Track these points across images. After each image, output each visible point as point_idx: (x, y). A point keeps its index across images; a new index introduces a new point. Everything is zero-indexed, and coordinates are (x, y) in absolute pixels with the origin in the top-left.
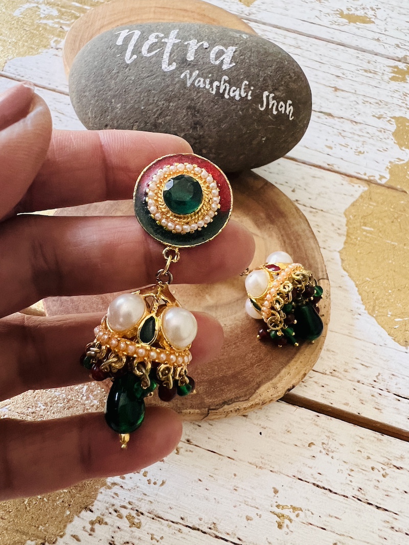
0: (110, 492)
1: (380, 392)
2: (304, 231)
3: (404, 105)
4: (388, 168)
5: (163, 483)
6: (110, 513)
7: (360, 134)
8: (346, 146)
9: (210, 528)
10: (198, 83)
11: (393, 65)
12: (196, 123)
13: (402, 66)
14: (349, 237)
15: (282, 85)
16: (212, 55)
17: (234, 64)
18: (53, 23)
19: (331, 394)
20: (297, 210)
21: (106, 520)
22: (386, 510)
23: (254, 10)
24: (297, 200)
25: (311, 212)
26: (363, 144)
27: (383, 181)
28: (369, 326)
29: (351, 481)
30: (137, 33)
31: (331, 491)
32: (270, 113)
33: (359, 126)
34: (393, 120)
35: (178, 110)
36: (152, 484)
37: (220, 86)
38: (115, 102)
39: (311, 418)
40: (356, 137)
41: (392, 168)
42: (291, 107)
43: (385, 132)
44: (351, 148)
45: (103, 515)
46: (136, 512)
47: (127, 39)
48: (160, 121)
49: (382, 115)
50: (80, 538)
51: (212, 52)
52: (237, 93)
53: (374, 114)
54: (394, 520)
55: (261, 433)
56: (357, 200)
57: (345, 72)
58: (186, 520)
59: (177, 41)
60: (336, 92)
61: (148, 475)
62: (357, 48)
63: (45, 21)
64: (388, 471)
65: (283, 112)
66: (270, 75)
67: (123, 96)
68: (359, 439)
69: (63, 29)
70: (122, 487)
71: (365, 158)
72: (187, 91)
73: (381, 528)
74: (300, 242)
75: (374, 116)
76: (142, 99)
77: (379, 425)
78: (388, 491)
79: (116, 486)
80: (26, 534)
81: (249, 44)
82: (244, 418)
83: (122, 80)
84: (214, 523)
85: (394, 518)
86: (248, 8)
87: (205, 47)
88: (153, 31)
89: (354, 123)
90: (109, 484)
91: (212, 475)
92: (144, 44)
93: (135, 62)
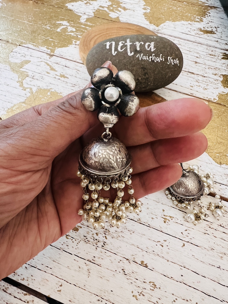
3: (227, 69)
4: (218, 95)
11: (223, 52)
18: (74, 34)
23: (160, 28)
26: (207, 86)
27: (215, 101)
33: (206, 78)
34: (222, 76)
40: (204, 83)
43: (217, 81)
44: (202, 87)
49: (216, 74)
51: (146, 45)
53: (213, 73)
57: (201, 55)
59: (131, 44)
60: (196, 64)
62: (207, 45)
63: (70, 33)
69: (78, 36)
71: (207, 91)
73: (205, 227)
84: (139, 219)
85: (211, 224)
86: (157, 28)
87: (142, 44)
89: (204, 77)
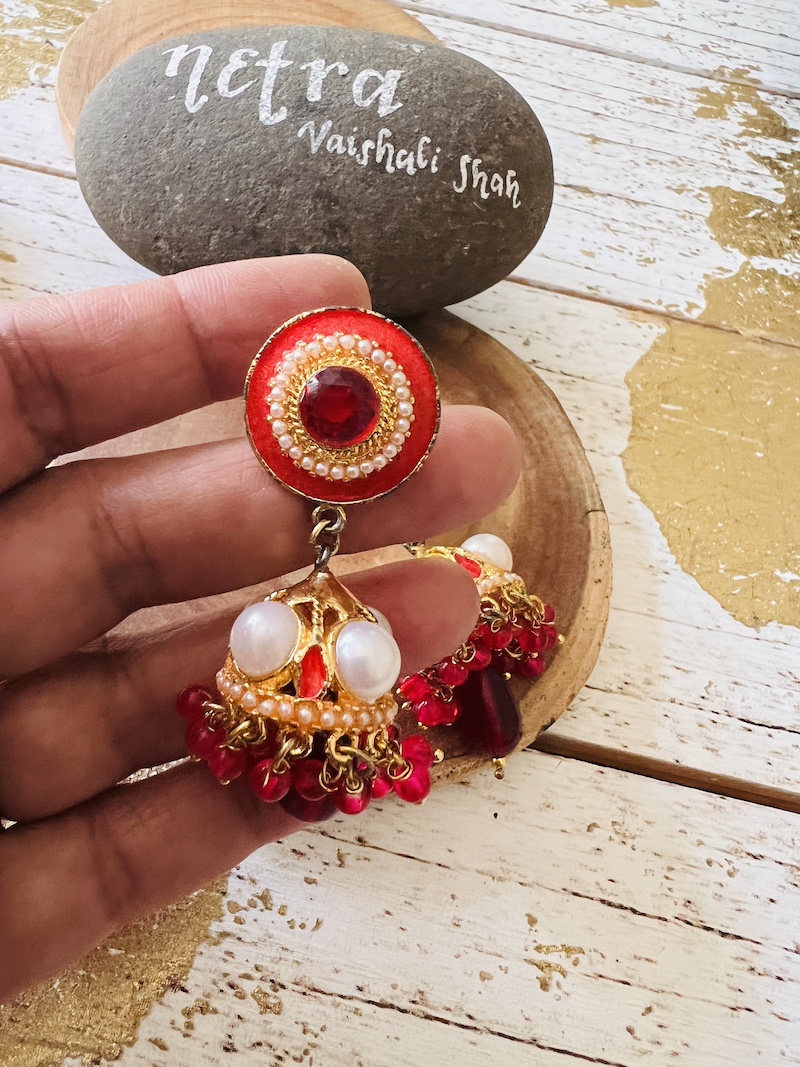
0: (218, 951)
1: (714, 717)
2: (551, 421)
3: (724, 163)
4: (701, 287)
5: (318, 923)
6: (222, 991)
7: (646, 224)
8: (621, 249)
9: (414, 1002)
10: (332, 145)
11: (699, 86)
12: (333, 225)
13: (716, 87)
14: (638, 425)
15: (495, 141)
16: (357, 89)
17: (401, 105)
18: (31, 34)
19: (624, 728)
20: (535, 381)
21: (214, 1003)
22: (739, 938)
24: (534, 361)
25: (562, 382)
26: (652, 245)
27: (695, 314)
28: (684, 594)
29: (670, 889)
30: (206, 51)
31: (634, 911)
32: (475, 197)
33: (643, 210)
34: (706, 194)
35: (297, 201)
36: (297, 929)
37: (375, 149)
38: (171, 190)
39: (588, 777)
40: (638, 231)
41: (710, 287)
42: (516, 183)
43: (692, 218)
44: (631, 254)
45: (208, 996)
46: (271, 984)
47: (186, 66)
48: (262, 224)
49: (684, 185)
50: (168, 1044)
51: (356, 82)
52: (410, 160)
53: (669, 184)
54: (755, 955)
55: (496, 815)
56: (647, 355)
57: (610, 104)
58: (366, 989)
59: (286, 64)
60: (595, 146)
61: (288, 912)
62: (628, 57)
63: (13, 32)
64: (738, 864)
65: (500, 194)
66: (472, 123)
67: (186, 179)
68: (680, 808)
69: (51, 44)
70: (240, 939)
71: (657, 272)
72: (311, 163)
73: (730, 972)
74: (545, 443)
75: (668, 188)
76: (224, 182)
77: (715, 780)
78: (739, 901)
79: (228, 939)
80: (62, 1046)
81: (427, 64)
82: (462, 786)
83: (184, 147)
84: (420, 992)
85: (754, 951)
87: (341, 73)
88: (236, 47)
89: (633, 204)
90: (214, 935)
91: (409, 900)
92: (222, 73)
93: (206, 110)
